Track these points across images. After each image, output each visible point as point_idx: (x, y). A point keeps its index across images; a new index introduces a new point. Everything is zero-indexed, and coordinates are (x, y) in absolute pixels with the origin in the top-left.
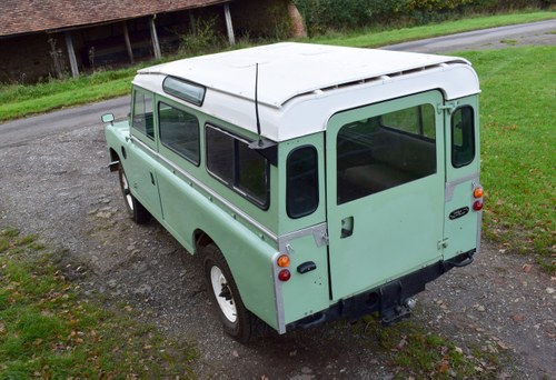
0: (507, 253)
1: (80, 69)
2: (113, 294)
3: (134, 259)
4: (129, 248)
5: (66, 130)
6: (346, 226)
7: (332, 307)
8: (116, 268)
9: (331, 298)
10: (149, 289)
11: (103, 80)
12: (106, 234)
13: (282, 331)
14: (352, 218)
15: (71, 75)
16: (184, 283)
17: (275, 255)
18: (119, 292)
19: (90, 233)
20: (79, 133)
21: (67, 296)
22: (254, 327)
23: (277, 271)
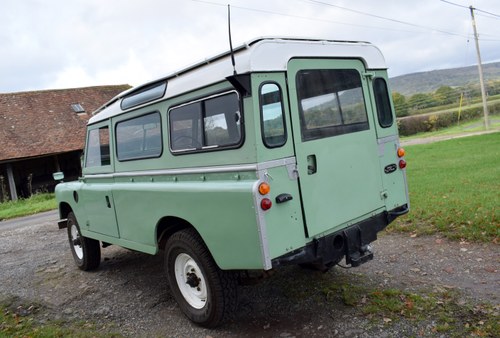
0: (418, 236)
1: (19, 194)
2: (70, 318)
3: (88, 292)
4: (81, 287)
5: (8, 229)
6: (311, 163)
7: (308, 246)
8: (71, 301)
9: (307, 236)
10: (108, 309)
11: (39, 200)
12: (56, 281)
13: (268, 266)
14: (314, 157)
15: (10, 199)
16: (142, 300)
17: (254, 185)
18: (76, 316)
19: (39, 283)
20: (21, 230)
21: (20, 325)
22: (227, 300)
23: (259, 199)
